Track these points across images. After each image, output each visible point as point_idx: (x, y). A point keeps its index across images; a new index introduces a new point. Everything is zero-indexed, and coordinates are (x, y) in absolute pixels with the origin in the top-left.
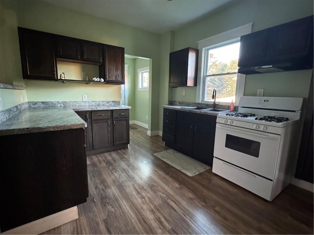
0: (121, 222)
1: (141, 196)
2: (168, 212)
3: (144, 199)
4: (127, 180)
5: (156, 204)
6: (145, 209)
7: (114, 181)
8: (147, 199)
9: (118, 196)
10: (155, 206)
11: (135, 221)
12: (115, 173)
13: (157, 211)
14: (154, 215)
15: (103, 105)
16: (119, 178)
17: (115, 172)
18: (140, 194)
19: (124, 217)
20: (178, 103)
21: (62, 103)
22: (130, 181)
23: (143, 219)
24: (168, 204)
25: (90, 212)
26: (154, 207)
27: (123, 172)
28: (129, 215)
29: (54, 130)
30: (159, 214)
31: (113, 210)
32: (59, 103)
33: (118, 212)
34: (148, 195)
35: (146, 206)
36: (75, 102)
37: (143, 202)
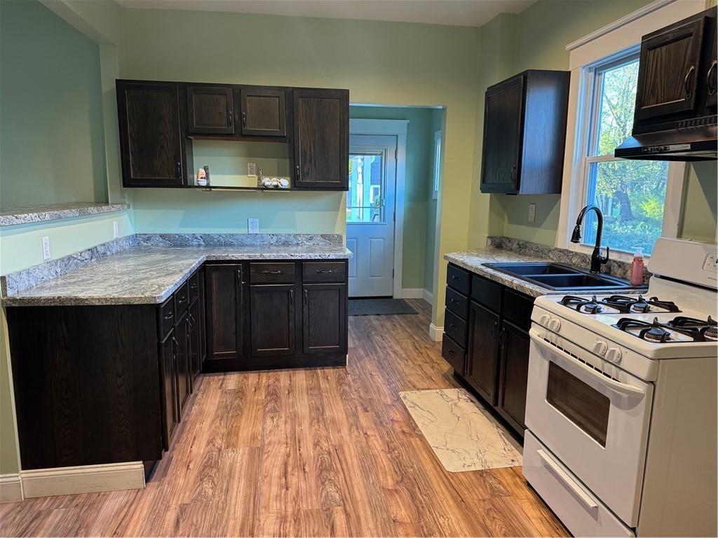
0: (208, 518)
1: (286, 482)
2: (313, 531)
3: (287, 489)
4: (284, 441)
5: (304, 507)
6: (271, 511)
7: (254, 438)
8: (292, 492)
9: (238, 469)
10: (299, 510)
11: (234, 525)
12: (269, 421)
13: (293, 521)
14: (280, 526)
16: (270, 432)
17: (272, 418)
18: (286, 478)
19: (220, 512)
20: (515, 246)
21: (201, 237)
22: (287, 444)
23: (253, 527)
24: (329, 516)
25: (169, 484)
26: (293, 512)
27: (289, 420)
28: (232, 512)
29: (100, 304)
30: (291, 529)
31: (210, 492)
32: (196, 238)
33: (217, 499)
34: (303, 485)
35: (278, 505)
36: (230, 235)
37: (278, 497)
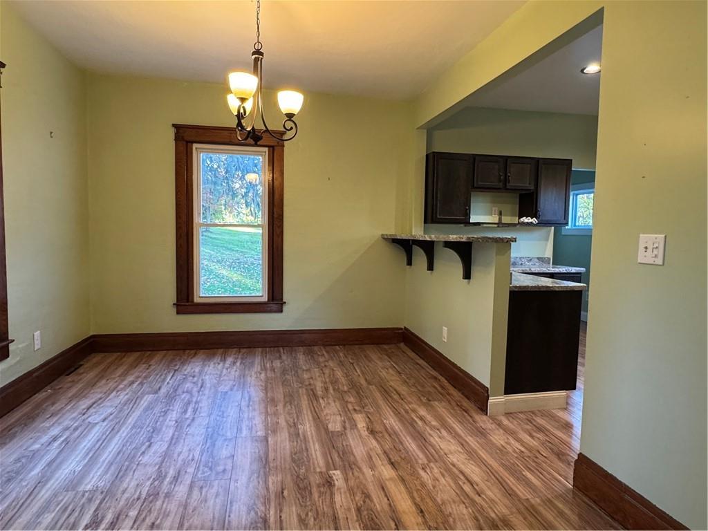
15: (522, 264)
